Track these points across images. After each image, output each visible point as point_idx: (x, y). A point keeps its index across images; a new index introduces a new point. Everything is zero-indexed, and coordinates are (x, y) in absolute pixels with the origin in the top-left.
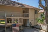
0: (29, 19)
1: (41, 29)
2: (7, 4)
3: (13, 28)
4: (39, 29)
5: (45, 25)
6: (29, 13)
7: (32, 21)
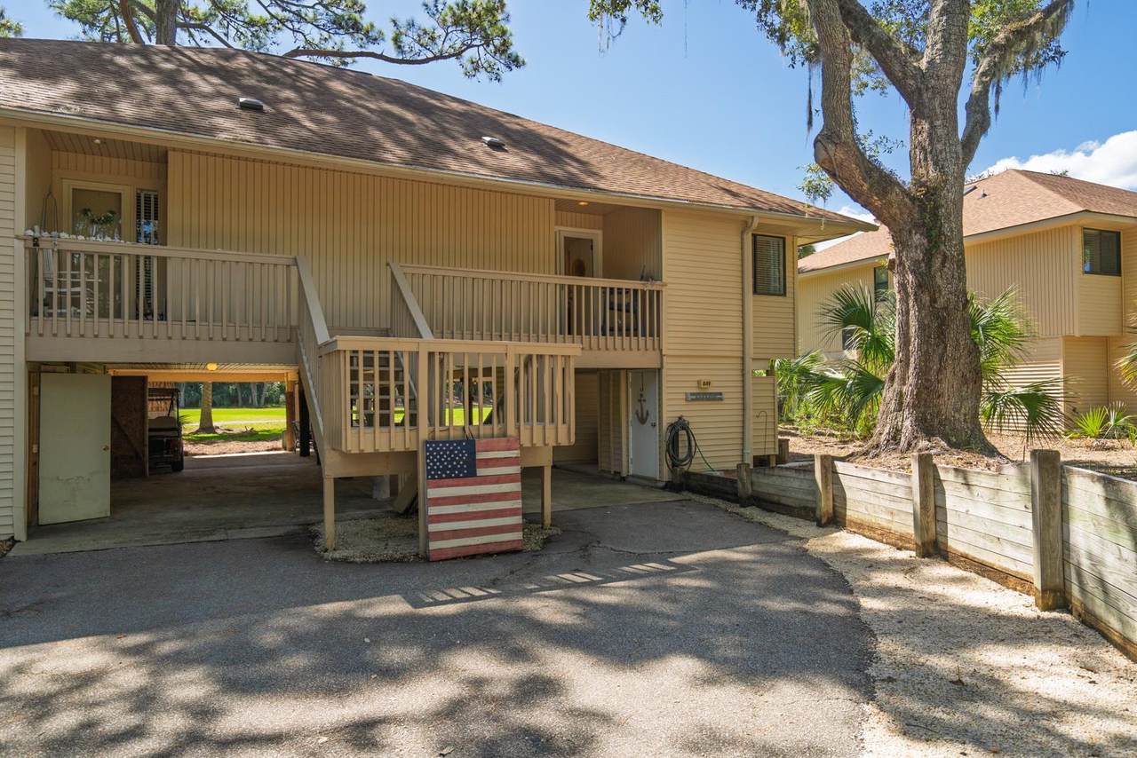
0: (658, 372)
1: (836, 521)
2: (331, 145)
3: (433, 493)
4: (807, 512)
5: (892, 459)
6: (653, 275)
7: (705, 395)
